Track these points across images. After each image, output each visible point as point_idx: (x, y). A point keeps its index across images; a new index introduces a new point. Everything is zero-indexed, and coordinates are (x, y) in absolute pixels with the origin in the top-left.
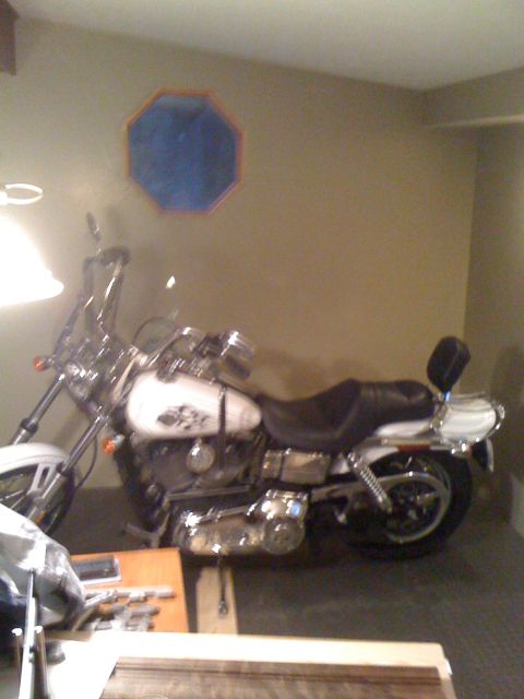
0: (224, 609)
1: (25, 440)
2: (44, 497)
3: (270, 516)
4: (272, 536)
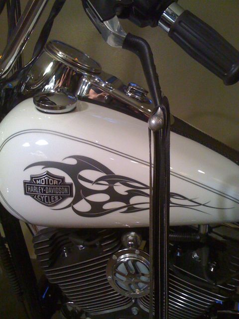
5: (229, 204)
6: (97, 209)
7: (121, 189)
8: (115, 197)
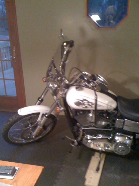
0: (98, 170)
1: (39, 104)
2: (41, 123)
3: (118, 141)
4: (118, 149)
5: (109, 107)
6: (86, 107)
7: (90, 104)
8: (89, 105)
